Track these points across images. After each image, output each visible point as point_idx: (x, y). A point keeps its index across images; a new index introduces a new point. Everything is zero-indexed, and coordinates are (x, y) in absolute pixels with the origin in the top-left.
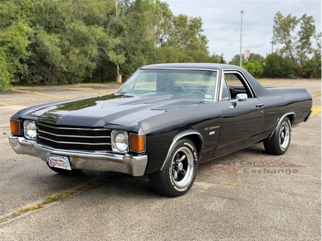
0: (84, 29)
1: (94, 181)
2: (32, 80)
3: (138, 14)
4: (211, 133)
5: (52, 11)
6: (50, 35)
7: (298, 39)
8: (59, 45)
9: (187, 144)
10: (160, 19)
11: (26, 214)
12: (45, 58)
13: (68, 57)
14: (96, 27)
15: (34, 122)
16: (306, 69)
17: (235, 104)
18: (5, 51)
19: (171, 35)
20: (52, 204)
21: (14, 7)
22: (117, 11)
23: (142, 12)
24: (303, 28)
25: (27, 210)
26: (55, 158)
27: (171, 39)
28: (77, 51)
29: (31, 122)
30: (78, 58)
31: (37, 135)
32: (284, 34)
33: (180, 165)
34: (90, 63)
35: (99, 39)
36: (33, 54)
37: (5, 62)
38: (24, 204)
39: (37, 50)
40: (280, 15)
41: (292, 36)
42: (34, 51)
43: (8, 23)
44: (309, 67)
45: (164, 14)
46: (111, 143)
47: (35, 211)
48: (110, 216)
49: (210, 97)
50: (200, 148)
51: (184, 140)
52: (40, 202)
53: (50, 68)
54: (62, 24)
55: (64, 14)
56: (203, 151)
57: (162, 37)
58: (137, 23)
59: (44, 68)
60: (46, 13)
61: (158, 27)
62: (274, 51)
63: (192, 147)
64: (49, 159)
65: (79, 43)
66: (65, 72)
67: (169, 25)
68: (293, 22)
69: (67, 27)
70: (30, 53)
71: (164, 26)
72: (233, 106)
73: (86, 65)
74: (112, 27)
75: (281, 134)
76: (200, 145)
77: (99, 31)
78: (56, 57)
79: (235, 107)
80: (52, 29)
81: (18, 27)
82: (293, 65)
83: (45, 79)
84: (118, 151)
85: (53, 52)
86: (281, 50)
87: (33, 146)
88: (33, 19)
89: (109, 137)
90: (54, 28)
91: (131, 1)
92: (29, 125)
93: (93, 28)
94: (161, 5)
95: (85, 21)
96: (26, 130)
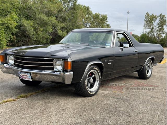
0: (45, 18)
1: (45, 89)
2: (18, 44)
3: (74, 12)
4: (108, 64)
5: (29, 8)
6: (28, 21)
7: (157, 26)
8: (32, 26)
9: (95, 68)
10: (86, 16)
11: (6, 103)
12: (25, 32)
13: (37, 33)
14: (52, 17)
15: (13, 56)
16: (161, 42)
17: (122, 50)
18: (4, 28)
19: (91, 24)
20: (21, 99)
21: (9, 6)
22: (63, 10)
23: (76, 11)
24: (160, 21)
25: (6, 102)
26: (23, 74)
27: (91, 26)
28: (42, 29)
29: (11, 56)
30: (42, 33)
31: (14, 63)
32: (150, 24)
33: (91, 79)
34: (49, 36)
35: (53, 23)
36: (19, 30)
37: (4, 34)
38: (5, 99)
39: (21, 29)
40: (148, 14)
41: (154, 25)
42: (20, 29)
43: (6, 14)
44: (163, 41)
45: (88, 13)
46: (53, 66)
47: (11, 102)
48: (52, 105)
49: (109, 45)
50: (103, 71)
51: (94, 66)
52: (15, 98)
53: (28, 38)
54: (34, 15)
55: (36, 10)
56: (104, 73)
57: (87, 24)
58: (73, 16)
59: (25, 38)
60: (26, 10)
61: (84, 19)
62: (145, 33)
63: (98, 70)
64: (20, 75)
65: (43, 25)
66: (35, 41)
67: (90, 18)
68: (155, 18)
69: (37, 17)
70: (17, 30)
71: (88, 19)
72: (121, 50)
73: (46, 37)
74: (60, 18)
75: (147, 68)
76: (103, 70)
77: (53, 20)
78: (31, 32)
79: (122, 51)
81: (11, 16)
82: (155, 40)
83: (25, 44)
84: (57, 70)
85: (29, 30)
86: (148, 32)
87: (12, 68)
88: (19, 12)
89: (53, 63)
90: (30, 18)
91: (71, 5)
92: (10, 57)
93: (50, 18)
94: (86, 8)
95: (46, 14)
96: (9, 60)
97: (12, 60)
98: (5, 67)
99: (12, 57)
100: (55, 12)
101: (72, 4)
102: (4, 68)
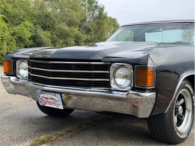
0: (66, 28)
3: (100, 21)
5: (47, 16)
6: (45, 31)
8: (50, 37)
9: (188, 86)
10: (112, 28)
14: (74, 28)
15: (26, 61)
18: (16, 39)
22: (87, 19)
28: (61, 42)
31: (29, 74)
35: (76, 35)
36: (33, 43)
37: (15, 47)
39: (37, 41)
42: (35, 42)
43: (19, 22)
45: (114, 25)
46: (109, 78)
54: (53, 25)
55: (55, 19)
58: (99, 27)
60: (43, 18)
61: (110, 33)
63: (191, 90)
64: (39, 97)
65: (63, 37)
69: (56, 27)
74: (83, 29)
77: (76, 30)
78: (48, 45)
80: (46, 28)
81: (25, 25)
84: (118, 88)
85: (46, 42)
87: (24, 84)
88: (35, 21)
89: (109, 74)
90: (47, 28)
91: (96, 14)
92: (21, 64)
93: (72, 28)
94: (112, 20)
95: (67, 24)
96: (19, 69)
97: (25, 69)
98: (12, 83)
99: (25, 65)
100: (78, 21)
101: (98, 13)
102: (11, 85)
